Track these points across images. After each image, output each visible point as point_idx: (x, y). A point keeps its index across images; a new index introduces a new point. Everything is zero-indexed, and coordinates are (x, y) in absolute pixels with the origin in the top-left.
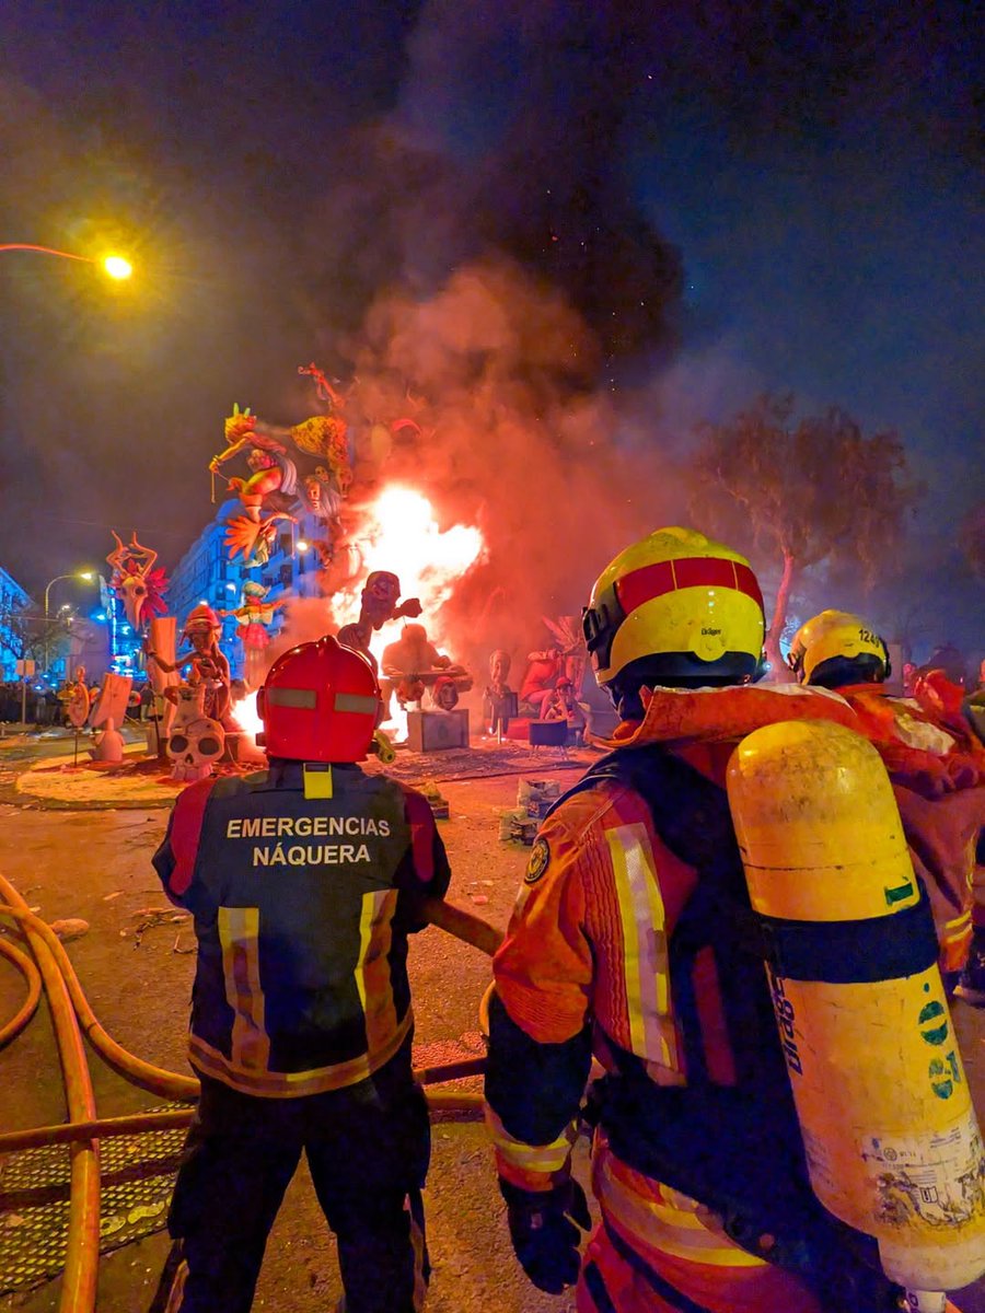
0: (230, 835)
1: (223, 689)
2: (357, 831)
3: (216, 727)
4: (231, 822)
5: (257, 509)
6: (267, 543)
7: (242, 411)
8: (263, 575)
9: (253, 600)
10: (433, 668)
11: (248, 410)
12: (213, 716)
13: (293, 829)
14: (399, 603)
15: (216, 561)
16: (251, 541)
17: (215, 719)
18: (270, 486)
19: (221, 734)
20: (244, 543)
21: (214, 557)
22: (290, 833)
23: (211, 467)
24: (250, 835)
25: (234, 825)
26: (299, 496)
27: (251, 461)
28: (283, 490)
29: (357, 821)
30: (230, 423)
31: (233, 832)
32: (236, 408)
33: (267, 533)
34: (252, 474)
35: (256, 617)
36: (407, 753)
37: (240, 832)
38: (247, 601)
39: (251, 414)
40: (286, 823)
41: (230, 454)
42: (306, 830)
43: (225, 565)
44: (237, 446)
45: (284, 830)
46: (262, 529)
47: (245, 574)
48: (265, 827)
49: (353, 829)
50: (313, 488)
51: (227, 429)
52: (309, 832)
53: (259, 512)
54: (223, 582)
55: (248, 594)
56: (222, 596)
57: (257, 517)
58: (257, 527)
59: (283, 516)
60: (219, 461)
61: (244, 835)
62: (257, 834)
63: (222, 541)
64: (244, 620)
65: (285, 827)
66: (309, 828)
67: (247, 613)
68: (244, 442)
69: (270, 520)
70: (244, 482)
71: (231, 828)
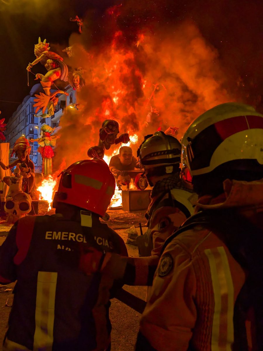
0: (47, 238)
1: (32, 178)
2: (101, 244)
3: (27, 197)
4: (47, 233)
5: (49, 89)
6: (53, 105)
7: (42, 41)
8: (52, 121)
9: (47, 134)
10: (136, 169)
11: (45, 40)
12: (26, 191)
13: (75, 238)
14: (118, 136)
15: (29, 114)
16: (46, 105)
17: (27, 193)
18: (55, 77)
19: (30, 201)
20: (42, 106)
21: (28, 113)
22: (74, 240)
23: (27, 69)
24: (56, 238)
25: (49, 234)
26: (69, 82)
27: (46, 65)
28: (62, 79)
29: (101, 239)
30: (37, 47)
31: (48, 237)
32: (40, 39)
33: (54, 101)
34: (47, 72)
35: (48, 143)
36: (121, 212)
37: (52, 237)
38: (44, 134)
39: (47, 42)
40: (72, 235)
41: (36, 62)
42: (80, 240)
43: (33, 116)
44: (40, 58)
45: (71, 238)
46: (51, 99)
47: (43, 121)
48: (63, 236)
49: (100, 243)
50: (76, 78)
51: (35, 50)
52: (82, 241)
53: (50, 90)
54: (32, 125)
55: (44, 131)
56: (32, 132)
57: (49, 93)
58: (49, 98)
59: (62, 92)
60: (31, 65)
61: (53, 238)
62: (59, 239)
63: (32, 105)
64: (42, 144)
65: (72, 237)
66: (82, 239)
67: (43, 140)
68: (43, 56)
69: (55, 94)
70: (43, 75)
71: (47, 235)
